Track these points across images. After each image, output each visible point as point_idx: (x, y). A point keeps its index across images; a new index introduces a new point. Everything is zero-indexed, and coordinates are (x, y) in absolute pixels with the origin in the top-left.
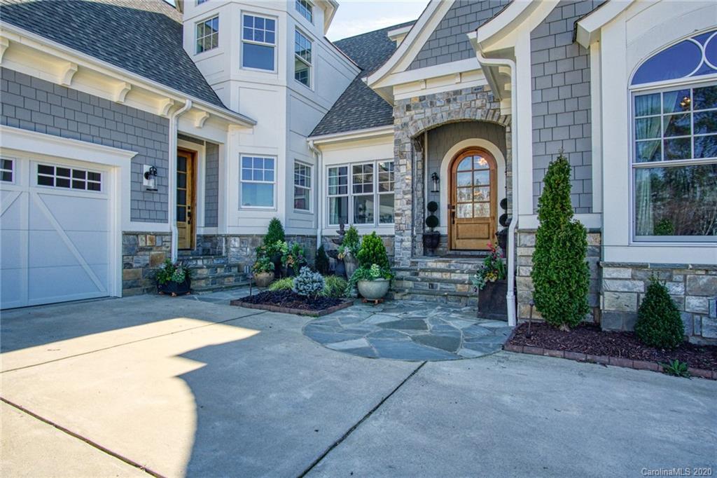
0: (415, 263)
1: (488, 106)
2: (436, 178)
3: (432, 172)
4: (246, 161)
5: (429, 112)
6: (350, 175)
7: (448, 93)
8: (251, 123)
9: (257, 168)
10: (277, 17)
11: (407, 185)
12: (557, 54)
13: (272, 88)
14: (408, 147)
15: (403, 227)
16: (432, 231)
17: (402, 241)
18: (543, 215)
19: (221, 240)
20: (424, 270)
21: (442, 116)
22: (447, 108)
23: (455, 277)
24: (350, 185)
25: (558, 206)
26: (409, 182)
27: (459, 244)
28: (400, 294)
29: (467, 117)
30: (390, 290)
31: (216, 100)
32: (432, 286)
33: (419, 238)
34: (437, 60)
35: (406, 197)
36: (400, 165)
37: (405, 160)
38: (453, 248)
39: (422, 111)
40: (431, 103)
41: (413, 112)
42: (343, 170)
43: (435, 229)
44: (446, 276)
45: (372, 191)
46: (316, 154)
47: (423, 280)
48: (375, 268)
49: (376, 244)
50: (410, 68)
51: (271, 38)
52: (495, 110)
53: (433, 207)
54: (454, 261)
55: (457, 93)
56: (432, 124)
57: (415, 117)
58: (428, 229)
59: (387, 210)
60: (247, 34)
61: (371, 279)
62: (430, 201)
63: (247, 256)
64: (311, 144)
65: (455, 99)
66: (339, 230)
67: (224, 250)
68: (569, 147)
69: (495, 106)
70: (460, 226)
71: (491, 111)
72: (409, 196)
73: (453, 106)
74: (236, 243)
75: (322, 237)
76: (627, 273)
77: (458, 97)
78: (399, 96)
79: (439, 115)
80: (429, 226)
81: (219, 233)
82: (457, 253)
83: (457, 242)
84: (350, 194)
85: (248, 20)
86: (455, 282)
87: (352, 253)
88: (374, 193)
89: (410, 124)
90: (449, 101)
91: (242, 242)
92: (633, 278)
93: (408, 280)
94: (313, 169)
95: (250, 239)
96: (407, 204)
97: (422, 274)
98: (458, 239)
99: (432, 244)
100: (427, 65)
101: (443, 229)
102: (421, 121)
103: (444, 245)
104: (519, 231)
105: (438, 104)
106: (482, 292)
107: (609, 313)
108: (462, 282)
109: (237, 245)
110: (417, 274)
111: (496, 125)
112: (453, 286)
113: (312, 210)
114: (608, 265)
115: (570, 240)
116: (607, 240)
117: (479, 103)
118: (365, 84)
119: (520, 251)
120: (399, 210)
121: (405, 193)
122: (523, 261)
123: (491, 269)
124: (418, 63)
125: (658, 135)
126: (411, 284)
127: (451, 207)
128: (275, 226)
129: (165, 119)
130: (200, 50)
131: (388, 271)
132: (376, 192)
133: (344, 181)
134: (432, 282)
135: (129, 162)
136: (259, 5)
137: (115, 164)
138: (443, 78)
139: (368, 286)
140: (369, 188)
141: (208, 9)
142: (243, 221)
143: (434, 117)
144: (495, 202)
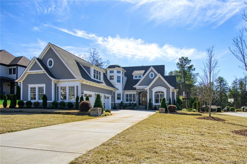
2: (140, 96)
5: (140, 90)
8: (118, 89)
9: (119, 95)
13: (120, 85)
14: (138, 94)
15: (137, 102)
26: (137, 97)
27: (143, 104)
28: (138, 109)
29: (144, 91)
31: (114, 87)
34: (141, 85)
35: (137, 99)
42: (128, 95)
49: (136, 104)
50: (138, 86)
51: (120, 79)
53: (140, 100)
55: (143, 89)
56: (140, 92)
58: (139, 102)
59: (134, 100)
60: (117, 78)
64: (124, 91)
68: (151, 97)
70: (143, 102)
74: (117, 104)
75: (125, 103)
78: (137, 88)
81: (115, 103)
82: (142, 105)
84: (129, 98)
85: (117, 76)
92: (155, 106)
94: (124, 94)
95: (119, 104)
99: (140, 104)
101: (141, 102)
102: (139, 91)
103: (141, 104)
111: (147, 92)
113: (124, 100)
115: (151, 103)
122: (148, 105)
127: (142, 100)
128: (122, 102)
129: (112, 91)
130: (110, 79)
131: (137, 107)
132: (132, 98)
133: (128, 96)
134: (141, 108)
135: (111, 96)
136: (119, 75)
137: (110, 96)
138: (141, 87)
139: (135, 108)
140: (131, 97)
141: (112, 74)
142: (118, 102)
143: (140, 91)
144: (147, 99)
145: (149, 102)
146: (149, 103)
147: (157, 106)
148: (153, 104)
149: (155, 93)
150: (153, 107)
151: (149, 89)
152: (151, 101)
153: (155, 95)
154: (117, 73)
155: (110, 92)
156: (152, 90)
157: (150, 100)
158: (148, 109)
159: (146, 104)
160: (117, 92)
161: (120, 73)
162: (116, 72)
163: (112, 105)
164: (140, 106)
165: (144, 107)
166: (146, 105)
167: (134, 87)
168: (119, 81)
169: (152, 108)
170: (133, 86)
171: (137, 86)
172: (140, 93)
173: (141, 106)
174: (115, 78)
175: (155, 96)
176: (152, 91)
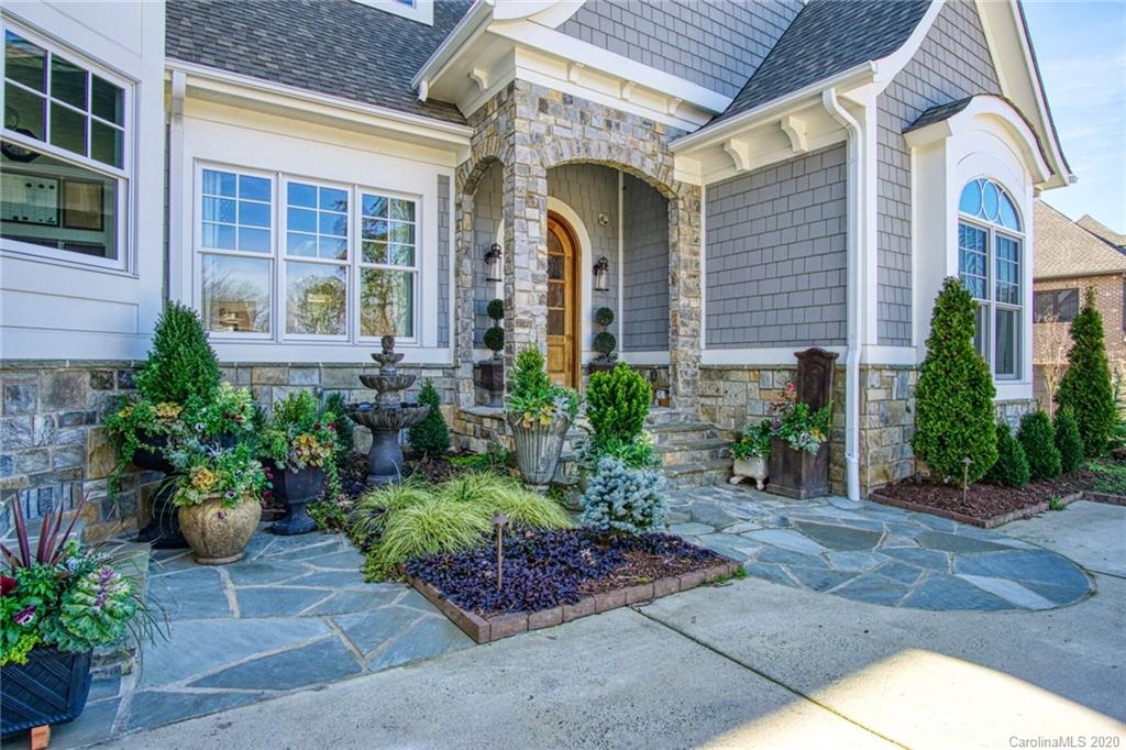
1: (660, 158)
5: (578, 131)
6: (280, 205)
7: (608, 110)
11: (540, 263)
21: (598, 146)
24: (280, 231)
26: (544, 258)
35: (538, 287)
36: (527, 220)
37: (537, 211)
39: (568, 124)
40: (582, 115)
41: (550, 118)
45: (343, 258)
50: (563, 28)
52: (668, 168)
55: (621, 115)
57: (557, 131)
65: (618, 126)
66: (380, 350)
71: (664, 169)
72: (544, 288)
73: (615, 138)
77: (622, 124)
79: (595, 144)
80: (488, 346)
88: (350, 262)
89: (546, 140)
90: (609, 124)
96: (541, 303)
100: (592, 41)
102: (566, 142)
105: (593, 122)
119: (871, 394)
120: (526, 312)
121: (535, 280)
122: (872, 408)
124: (578, 28)
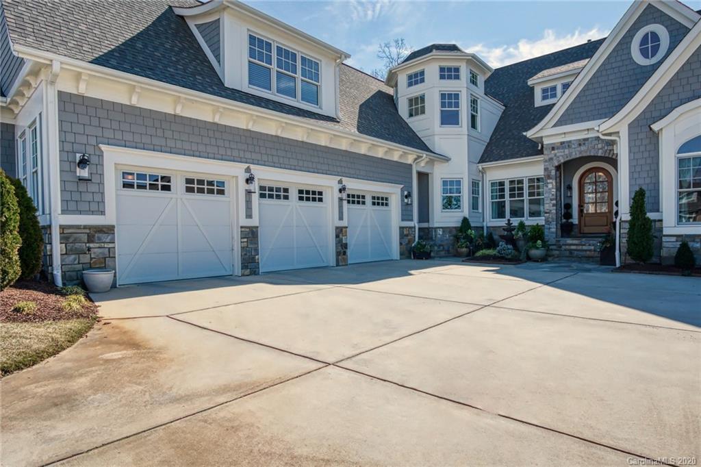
0: (559, 241)
1: (606, 148)
2: (570, 188)
3: (566, 184)
4: (445, 183)
5: (567, 151)
6: (507, 187)
7: (579, 140)
8: (447, 159)
9: (451, 186)
10: (460, 91)
11: (553, 195)
12: (642, 136)
13: (459, 137)
14: (553, 172)
15: (550, 220)
16: (567, 222)
17: (550, 228)
18: (632, 214)
19: (432, 231)
20: (566, 245)
21: (575, 154)
22: (579, 149)
23: (584, 248)
24: (507, 193)
25: (639, 210)
26: (554, 193)
27: (586, 230)
28: (552, 258)
29: (592, 154)
30: (546, 255)
31: (425, 148)
32: (571, 253)
33: (559, 226)
34: (573, 121)
35: (552, 202)
38: (582, 232)
39: (562, 151)
40: (569, 146)
41: (556, 151)
42: (502, 184)
43: (570, 221)
44: (580, 247)
45: (523, 197)
46: (482, 173)
47: (565, 250)
48: (539, 242)
49: (539, 230)
50: (555, 126)
51: (457, 105)
52: (610, 150)
53: (568, 206)
54: (584, 239)
55: (585, 140)
56: (570, 159)
57: (558, 154)
58: (564, 221)
59: (535, 208)
60: (443, 105)
61: (537, 248)
62: (566, 202)
63: (447, 240)
64: (480, 168)
65: (584, 144)
67: (434, 236)
68: (648, 181)
69: (610, 148)
70: (586, 218)
71: (608, 151)
72: (554, 202)
73: (583, 148)
75: (487, 227)
76: (674, 239)
77: (586, 142)
78: (546, 142)
79: (574, 153)
80: (564, 219)
81: (430, 226)
82: (583, 235)
83: (586, 228)
84: (507, 199)
85: (443, 96)
86: (586, 251)
87: (523, 235)
88: (524, 198)
89: (555, 158)
90: (580, 145)
91: (443, 232)
92: (677, 241)
93: (556, 250)
94: (480, 183)
95: (448, 230)
96: (553, 206)
97: (563, 247)
98: (585, 226)
99: (567, 229)
100: (566, 124)
101: (575, 220)
102: (561, 156)
103: (576, 230)
104: (621, 221)
105: (573, 146)
106: (602, 252)
107: (666, 257)
108: (590, 250)
109: (441, 233)
110: (561, 247)
111: (612, 158)
112: (584, 253)
113: (480, 210)
114: (665, 236)
115: (644, 225)
116: (664, 224)
117: (600, 146)
118: (525, 136)
119: (622, 231)
120: (545, 209)
121: (551, 200)
122: (624, 235)
123: (607, 241)
124: (560, 123)
125: (690, 177)
126: (557, 252)
127: (581, 206)
128: (465, 221)
129: (411, 165)
130: (411, 115)
131: (545, 245)
132: (526, 197)
133: (503, 190)
134: (571, 251)
135: (399, 190)
136: (450, 86)
137: (394, 192)
138: (577, 131)
139: (534, 253)
140: (521, 195)
141: (416, 91)
142: (443, 219)
143: (570, 154)
144: (612, 202)
145: (627, 217)
146: (632, 224)
147: (691, 244)
148: (661, 230)
149: (680, 151)
150: (664, 253)
151: (630, 126)
152: (647, 206)
153: (681, 162)
154: (442, 77)
155: (396, 172)
156: (655, 127)
157: (642, 201)
158: (618, 265)
159: (605, 229)
160: (439, 174)
161: (457, 77)
162: (437, 73)
163: (402, 236)
164: (569, 241)
165: (592, 246)
166: (609, 239)
167: (529, 134)
168: (449, 118)
169: (654, 260)
170: (526, 130)
171: (546, 131)
172: (566, 168)
173: (575, 242)
174: (434, 107)
175: (681, 173)
176: (655, 136)
